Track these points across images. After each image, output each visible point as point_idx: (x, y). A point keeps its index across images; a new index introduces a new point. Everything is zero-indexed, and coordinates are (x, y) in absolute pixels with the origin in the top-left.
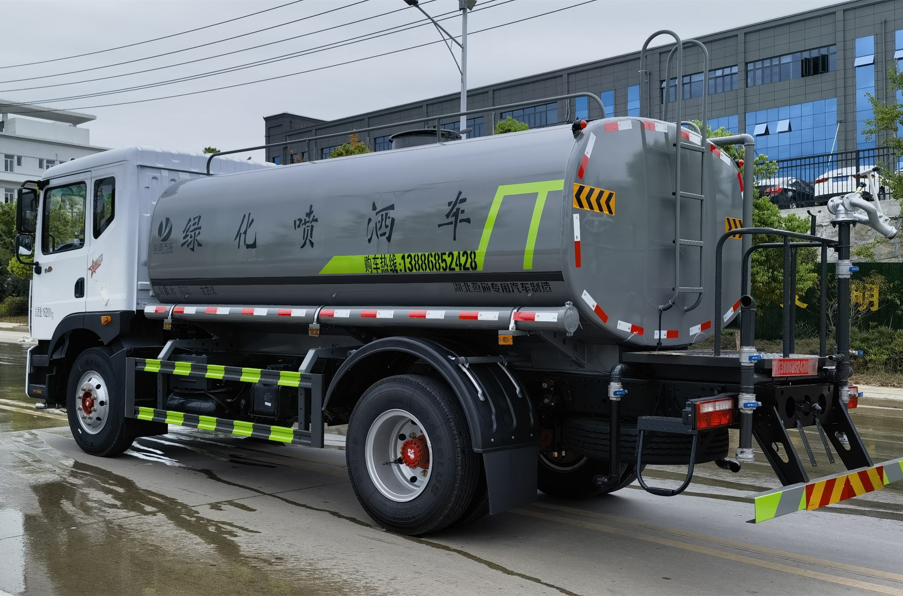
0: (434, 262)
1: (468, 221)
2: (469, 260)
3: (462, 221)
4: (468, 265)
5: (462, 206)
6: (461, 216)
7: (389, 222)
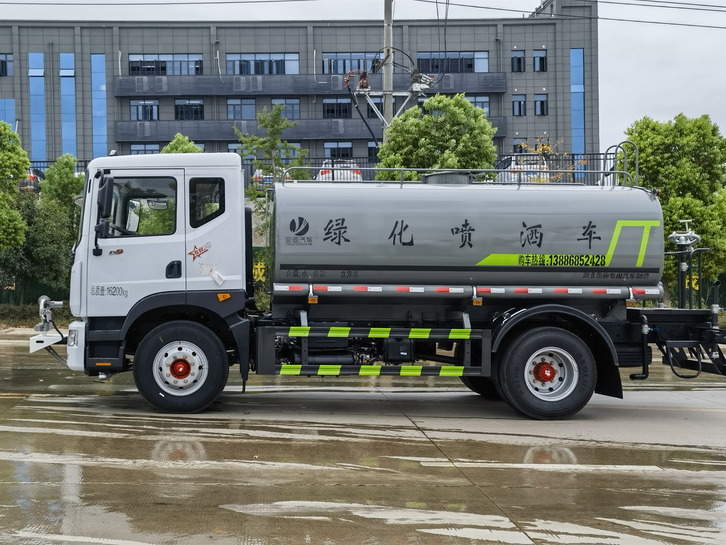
0: (574, 260)
1: (599, 238)
2: (600, 260)
3: (594, 238)
4: (599, 263)
5: (594, 230)
6: (593, 235)
7: (538, 235)
